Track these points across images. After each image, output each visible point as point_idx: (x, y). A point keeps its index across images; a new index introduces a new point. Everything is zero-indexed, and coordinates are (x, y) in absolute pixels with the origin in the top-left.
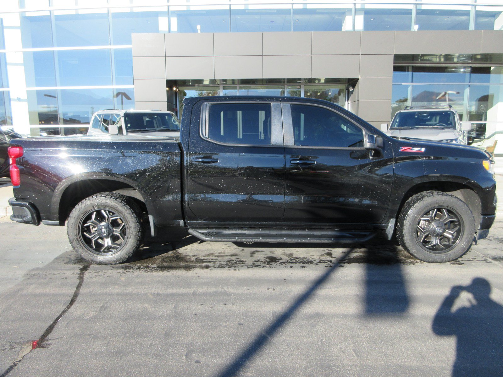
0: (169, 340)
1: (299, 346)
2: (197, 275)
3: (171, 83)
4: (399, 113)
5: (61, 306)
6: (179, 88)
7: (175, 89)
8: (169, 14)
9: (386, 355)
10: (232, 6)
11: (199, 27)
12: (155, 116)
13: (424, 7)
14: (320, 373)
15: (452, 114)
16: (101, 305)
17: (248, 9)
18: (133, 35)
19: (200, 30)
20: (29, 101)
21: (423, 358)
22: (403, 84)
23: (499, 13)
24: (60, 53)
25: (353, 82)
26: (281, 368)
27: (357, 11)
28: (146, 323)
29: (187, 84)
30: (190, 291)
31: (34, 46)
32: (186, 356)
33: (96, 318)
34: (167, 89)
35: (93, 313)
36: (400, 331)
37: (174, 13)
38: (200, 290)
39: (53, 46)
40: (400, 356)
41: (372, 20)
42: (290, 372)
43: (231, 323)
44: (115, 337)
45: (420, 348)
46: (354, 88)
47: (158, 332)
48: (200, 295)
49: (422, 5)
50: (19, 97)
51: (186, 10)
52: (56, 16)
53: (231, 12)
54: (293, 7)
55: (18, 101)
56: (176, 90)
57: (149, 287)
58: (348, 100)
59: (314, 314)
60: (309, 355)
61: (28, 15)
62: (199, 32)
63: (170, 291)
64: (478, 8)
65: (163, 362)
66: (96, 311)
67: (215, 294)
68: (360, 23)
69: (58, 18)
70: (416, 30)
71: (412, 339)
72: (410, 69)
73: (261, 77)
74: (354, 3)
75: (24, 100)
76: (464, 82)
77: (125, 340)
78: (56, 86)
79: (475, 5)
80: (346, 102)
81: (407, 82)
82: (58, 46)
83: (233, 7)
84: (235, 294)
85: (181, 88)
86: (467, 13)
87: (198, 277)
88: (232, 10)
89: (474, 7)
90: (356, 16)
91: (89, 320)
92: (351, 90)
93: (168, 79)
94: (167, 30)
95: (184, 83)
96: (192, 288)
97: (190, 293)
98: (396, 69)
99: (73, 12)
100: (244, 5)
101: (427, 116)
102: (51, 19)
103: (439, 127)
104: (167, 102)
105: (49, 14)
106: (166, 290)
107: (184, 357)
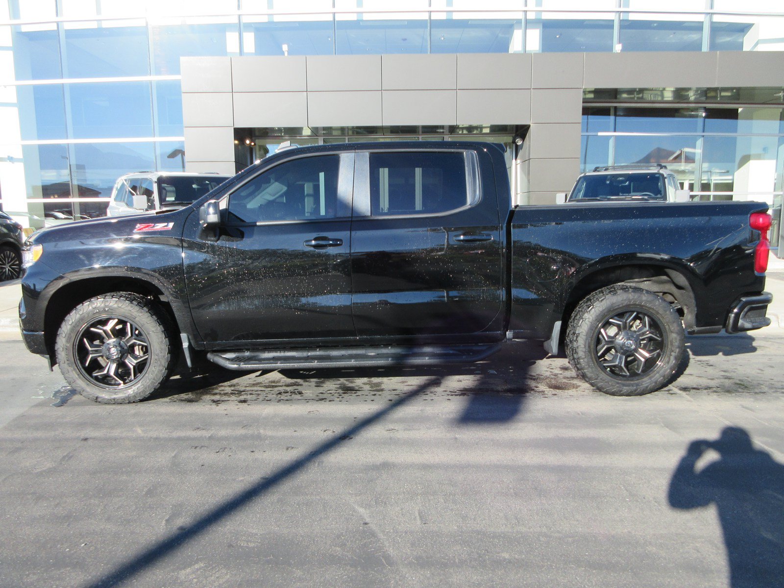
0: (149, 500)
1: (341, 507)
2: (225, 412)
3: (241, 134)
4: (583, 177)
5: (4, 455)
6: (257, 141)
7: (248, 142)
8: (241, 28)
9: (464, 518)
10: (336, 15)
11: (285, 48)
12: (207, 182)
13: (632, 17)
14: (357, 542)
15: (661, 178)
16: (65, 454)
17: (363, 21)
18: (183, 59)
19: (287, 52)
20: (26, 160)
21: (518, 522)
22: (600, 134)
23: (749, 26)
24: (73, 87)
25: (521, 131)
26: (301, 536)
27: (528, 24)
28: (125, 477)
29: (269, 134)
30: (207, 435)
31: (34, 77)
32: (167, 521)
33: (50, 472)
34: (236, 142)
35: (48, 465)
36: (499, 486)
37: (249, 27)
38: (223, 433)
39: (62, 78)
40: (485, 519)
41: (558, 37)
42: (314, 540)
43: (251, 477)
44: (71, 496)
45: (519, 509)
46: (523, 141)
47: (137, 489)
48: (220, 439)
49: (630, 14)
50: (11, 156)
51: (267, 21)
52: (67, 31)
53: (335, 25)
54: (430, 17)
55: (10, 161)
56: (250, 144)
57: (147, 429)
58: (516, 159)
59: (380, 464)
60: (351, 518)
61: (25, 29)
62: (286, 54)
63: (176, 434)
64: (717, 19)
65: (130, 529)
66: (55, 462)
67: (244, 438)
68: (534, 40)
69: (70, 34)
70: (619, 52)
71: (512, 496)
72: (612, 111)
73: (379, 124)
74: (525, 11)
75: (18, 160)
76: (696, 131)
77: (83, 501)
78: (67, 138)
79: (710, 13)
80: (514, 160)
81: (608, 131)
82: (71, 76)
83: (339, 18)
84: (272, 438)
85: (259, 142)
86: (697, 27)
87: (226, 415)
88: (338, 21)
89: (708, 16)
90: (527, 30)
91: (41, 474)
92: (519, 143)
93: (235, 127)
94: (238, 51)
95: (264, 133)
96: (212, 430)
97: (205, 437)
98: (587, 111)
99: (94, 25)
100: (355, 14)
101: (624, 182)
102: (59, 35)
103: (640, 197)
104: (235, 162)
105: (56, 29)
106: (171, 432)
107: (164, 522)
